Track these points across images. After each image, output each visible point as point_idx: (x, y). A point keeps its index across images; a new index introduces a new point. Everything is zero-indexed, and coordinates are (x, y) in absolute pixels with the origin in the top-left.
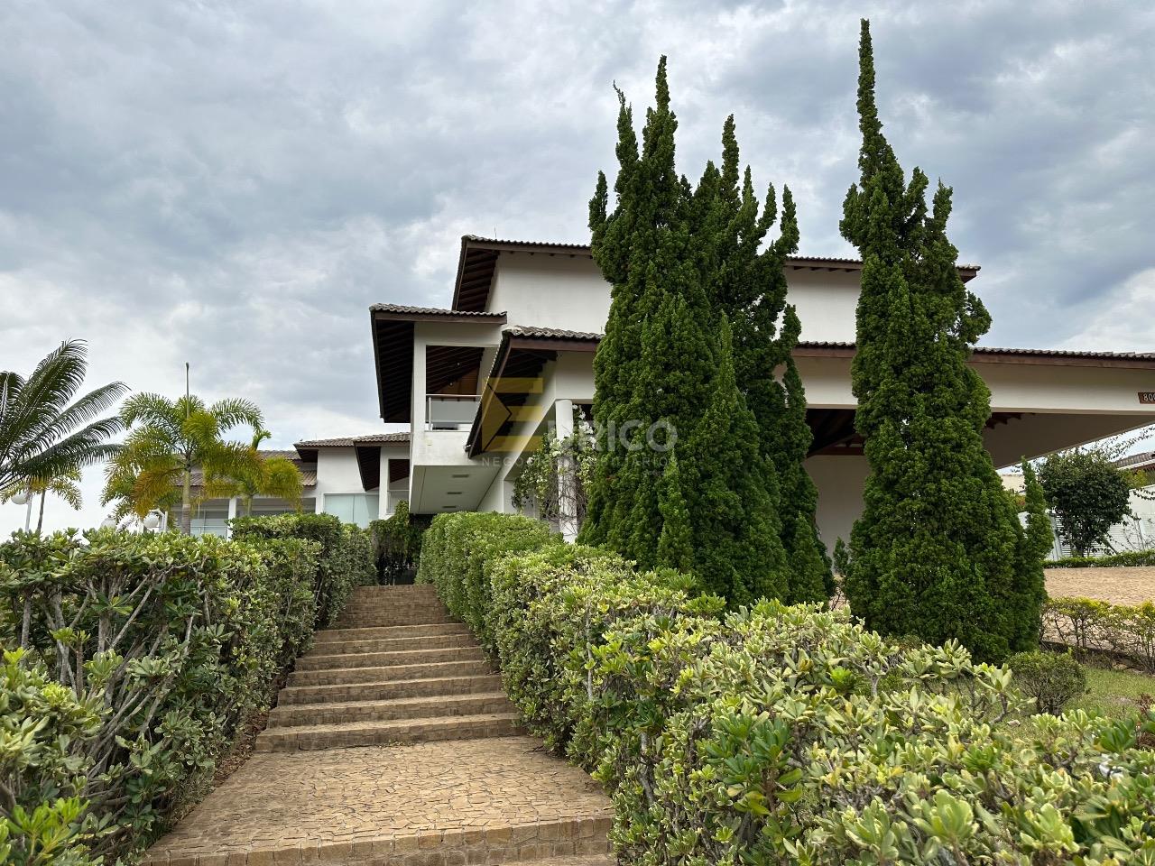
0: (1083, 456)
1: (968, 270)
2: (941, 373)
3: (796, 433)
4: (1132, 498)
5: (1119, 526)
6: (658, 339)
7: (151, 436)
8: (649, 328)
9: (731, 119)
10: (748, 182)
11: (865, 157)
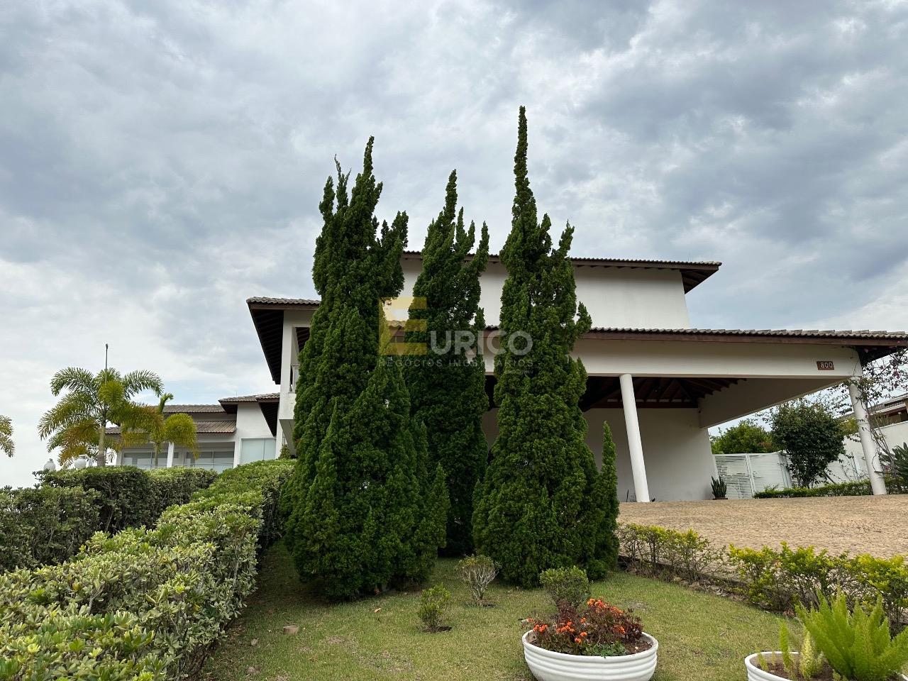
0: (807, 408)
1: (711, 265)
2: (543, 362)
3: (474, 403)
4: (846, 441)
5: (836, 463)
6: (335, 341)
7: (79, 399)
8: (331, 332)
9: (454, 173)
10: (460, 218)
11: (517, 205)
